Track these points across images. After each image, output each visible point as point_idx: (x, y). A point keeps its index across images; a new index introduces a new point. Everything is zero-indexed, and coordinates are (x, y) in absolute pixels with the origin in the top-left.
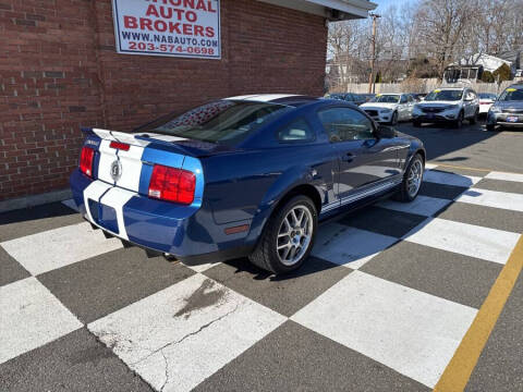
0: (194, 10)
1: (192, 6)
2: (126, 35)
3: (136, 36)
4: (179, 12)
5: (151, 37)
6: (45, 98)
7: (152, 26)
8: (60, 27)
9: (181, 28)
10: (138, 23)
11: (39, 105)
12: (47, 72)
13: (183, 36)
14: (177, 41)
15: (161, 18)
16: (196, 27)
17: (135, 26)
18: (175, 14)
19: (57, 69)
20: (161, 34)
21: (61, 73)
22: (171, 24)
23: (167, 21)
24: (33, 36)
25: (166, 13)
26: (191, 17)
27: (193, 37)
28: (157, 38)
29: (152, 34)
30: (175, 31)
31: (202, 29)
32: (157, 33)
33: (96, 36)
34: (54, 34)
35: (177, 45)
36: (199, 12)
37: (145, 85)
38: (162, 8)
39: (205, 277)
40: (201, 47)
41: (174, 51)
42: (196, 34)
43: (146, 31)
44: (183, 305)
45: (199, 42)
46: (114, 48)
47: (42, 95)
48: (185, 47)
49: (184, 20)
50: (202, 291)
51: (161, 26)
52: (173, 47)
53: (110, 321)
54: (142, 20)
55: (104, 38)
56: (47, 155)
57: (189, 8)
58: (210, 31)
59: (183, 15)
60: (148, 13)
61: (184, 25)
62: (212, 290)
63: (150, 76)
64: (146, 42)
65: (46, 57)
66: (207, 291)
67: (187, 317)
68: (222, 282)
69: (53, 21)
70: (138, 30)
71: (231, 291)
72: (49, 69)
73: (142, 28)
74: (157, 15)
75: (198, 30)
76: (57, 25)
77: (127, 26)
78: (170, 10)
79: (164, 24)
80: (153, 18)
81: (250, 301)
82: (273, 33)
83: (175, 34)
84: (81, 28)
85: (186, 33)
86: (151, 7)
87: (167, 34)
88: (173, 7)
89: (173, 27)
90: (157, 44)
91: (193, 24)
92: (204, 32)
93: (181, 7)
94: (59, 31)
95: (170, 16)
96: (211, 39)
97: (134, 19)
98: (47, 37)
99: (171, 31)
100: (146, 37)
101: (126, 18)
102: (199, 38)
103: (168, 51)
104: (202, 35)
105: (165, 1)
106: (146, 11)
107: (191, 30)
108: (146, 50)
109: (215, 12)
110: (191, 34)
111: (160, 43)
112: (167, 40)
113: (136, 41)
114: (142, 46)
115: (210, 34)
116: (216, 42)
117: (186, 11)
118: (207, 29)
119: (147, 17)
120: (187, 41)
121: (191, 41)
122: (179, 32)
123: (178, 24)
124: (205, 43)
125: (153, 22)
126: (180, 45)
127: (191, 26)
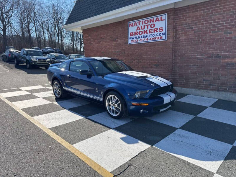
0: (154, 23)
1: (153, 22)
2: (130, 39)
3: (133, 38)
4: (148, 26)
5: (138, 37)
7: (138, 34)
9: (148, 32)
10: (134, 34)
13: (149, 34)
14: (146, 36)
15: (141, 30)
16: (154, 29)
17: (133, 35)
18: (146, 27)
21: (119, 51)
22: (144, 31)
23: (143, 31)
24: (115, 43)
25: (143, 28)
26: (153, 26)
28: (139, 37)
29: (137, 36)
30: (146, 33)
32: (139, 35)
35: (146, 38)
37: (136, 53)
38: (141, 27)
40: (156, 37)
41: (145, 41)
42: (154, 32)
45: (155, 35)
48: (149, 38)
49: (150, 28)
51: (141, 33)
52: (145, 39)
54: (135, 32)
58: (161, 29)
59: (149, 26)
61: (149, 30)
63: (137, 50)
64: (136, 39)
69: (119, 38)
70: (134, 36)
74: (140, 29)
75: (156, 30)
77: (131, 36)
78: (144, 26)
79: (142, 32)
80: (138, 31)
85: (150, 33)
86: (138, 27)
87: (143, 35)
88: (145, 25)
89: (145, 32)
90: (139, 39)
91: (153, 28)
92: (158, 30)
93: (149, 23)
94: (120, 41)
96: (161, 33)
97: (133, 33)
98: (118, 43)
99: (144, 34)
100: (136, 38)
101: (131, 33)
103: (143, 41)
104: (157, 32)
105: (143, 24)
106: (136, 30)
107: (152, 31)
108: (136, 42)
109: (164, 20)
110: (152, 33)
111: (140, 39)
112: (143, 37)
113: (133, 40)
114: (135, 41)
115: (161, 30)
116: (164, 33)
117: (150, 25)
118: (160, 29)
119: (137, 31)
120: (150, 36)
121: (152, 35)
122: (147, 33)
123: (147, 30)
124: (159, 35)
125: (138, 32)
126: (148, 38)
127: (152, 29)
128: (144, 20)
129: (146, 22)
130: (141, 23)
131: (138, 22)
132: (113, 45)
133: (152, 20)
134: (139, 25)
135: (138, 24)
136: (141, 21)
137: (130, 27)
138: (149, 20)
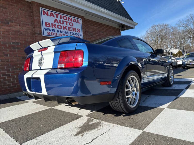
0: (72, 22)
1: (71, 20)
2: (46, 29)
3: (50, 30)
4: (67, 22)
5: (56, 31)
6: (11, 53)
7: (56, 27)
8: (19, 25)
9: (67, 28)
11: (9, 56)
12: (13, 42)
14: (66, 33)
15: (60, 24)
16: (73, 28)
17: (50, 26)
18: (65, 23)
19: (17, 41)
20: (60, 30)
21: (19, 43)
23: (62, 25)
24: (7, 28)
25: (62, 22)
26: (71, 24)
27: (72, 32)
28: (58, 31)
29: (56, 29)
30: (65, 29)
31: (75, 29)
32: (58, 29)
33: (34, 30)
34: (17, 28)
35: (66, 34)
36: (74, 23)
38: (60, 21)
39: (88, 118)
40: (75, 36)
43: (54, 28)
44: (79, 130)
45: (75, 34)
46: (41, 34)
47: (10, 51)
48: (69, 35)
49: (68, 26)
50: (88, 123)
51: (60, 27)
52: (65, 35)
53: (36, 141)
54: (52, 24)
55: (37, 30)
56: (10, 77)
57: (70, 21)
59: (68, 24)
60: (55, 22)
61: (69, 27)
62: (93, 122)
64: (54, 32)
65: (13, 36)
66: (90, 123)
67: (82, 135)
68: (98, 119)
70: (51, 28)
71: (104, 122)
72: (14, 41)
73: (52, 27)
74: (58, 23)
75: (74, 29)
76: (18, 24)
77: (46, 26)
78: (63, 21)
81: (116, 125)
82: (101, 33)
83: (65, 30)
84: (28, 26)
85: (69, 30)
86: (56, 20)
87: (62, 30)
88: (64, 20)
89: (64, 28)
90: (58, 33)
92: (76, 30)
93: (67, 21)
94: (19, 27)
95: (63, 23)
96: (79, 33)
97: (49, 24)
99: (64, 29)
100: (54, 30)
101: (46, 23)
102: (74, 32)
104: (76, 31)
105: (61, 18)
106: (54, 21)
107: (71, 29)
108: (54, 35)
109: (80, 23)
110: (71, 31)
111: (60, 33)
112: (62, 32)
113: (50, 32)
114: (52, 34)
115: (79, 31)
116: (81, 34)
117: (69, 22)
118: (77, 29)
119: (54, 23)
120: (70, 33)
121: (71, 33)
122: (67, 30)
123: (66, 27)
124: (77, 34)
125: (57, 25)
126: (67, 34)
127: (71, 28)
128: (62, 16)
129: (65, 18)
130: (59, 16)
131: (55, 14)
132: (2, 30)
133: (70, 18)
134: (57, 17)
135: (55, 16)
136: (60, 14)
137: (44, 14)
138: (67, 17)
